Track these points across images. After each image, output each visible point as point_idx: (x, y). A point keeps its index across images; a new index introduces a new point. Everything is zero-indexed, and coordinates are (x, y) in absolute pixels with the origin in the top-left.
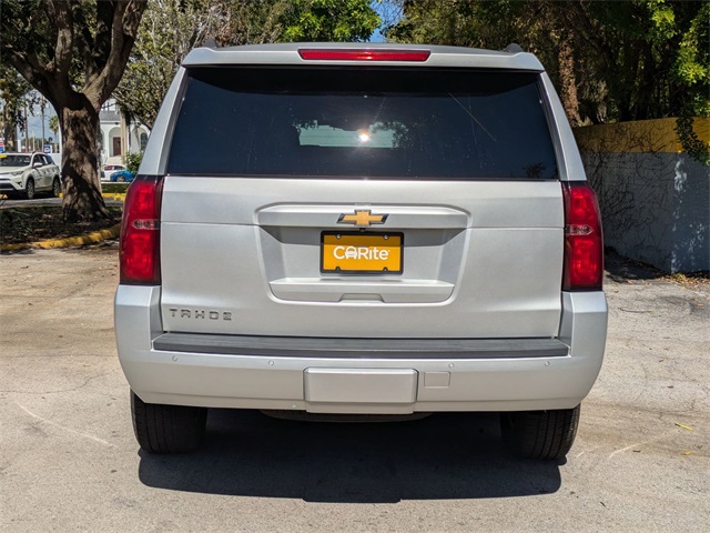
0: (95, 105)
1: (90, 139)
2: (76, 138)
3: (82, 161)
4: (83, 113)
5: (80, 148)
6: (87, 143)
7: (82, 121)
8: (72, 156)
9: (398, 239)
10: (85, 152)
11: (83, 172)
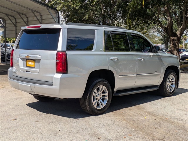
0: (179, 36)
1: (177, 44)
2: (173, 44)
3: (174, 50)
4: (175, 38)
5: (174, 47)
6: (176, 46)
7: (175, 40)
8: (172, 49)
9: (34, 61)
10: (175, 48)
11: (174, 53)
